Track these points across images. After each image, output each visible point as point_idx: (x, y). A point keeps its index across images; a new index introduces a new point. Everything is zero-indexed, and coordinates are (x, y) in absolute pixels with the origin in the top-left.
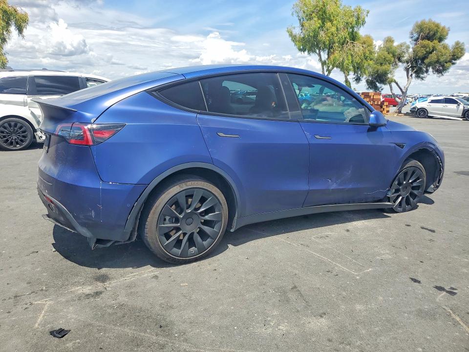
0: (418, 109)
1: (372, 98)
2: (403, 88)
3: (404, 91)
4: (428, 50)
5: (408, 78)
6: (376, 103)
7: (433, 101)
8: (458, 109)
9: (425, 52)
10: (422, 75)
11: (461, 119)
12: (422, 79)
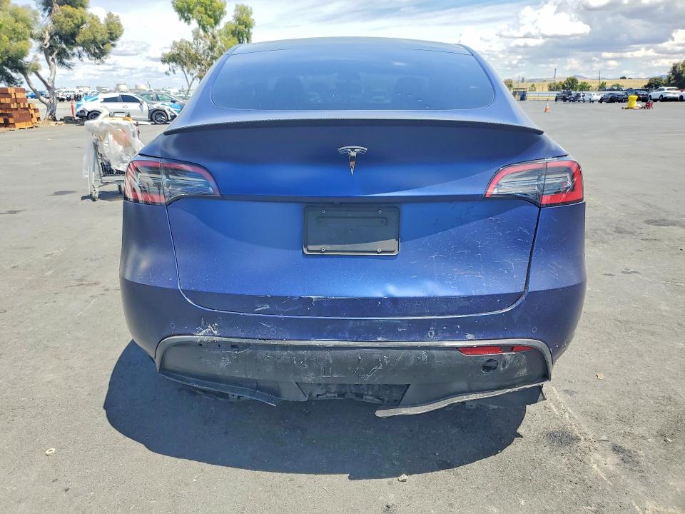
0: (89, 113)
1: (13, 97)
2: (47, 81)
3: (50, 85)
4: (76, 21)
5: (49, 64)
6: (22, 106)
7: (106, 100)
8: (142, 108)
9: (73, 25)
10: (66, 61)
11: (150, 123)
12: (69, 67)
